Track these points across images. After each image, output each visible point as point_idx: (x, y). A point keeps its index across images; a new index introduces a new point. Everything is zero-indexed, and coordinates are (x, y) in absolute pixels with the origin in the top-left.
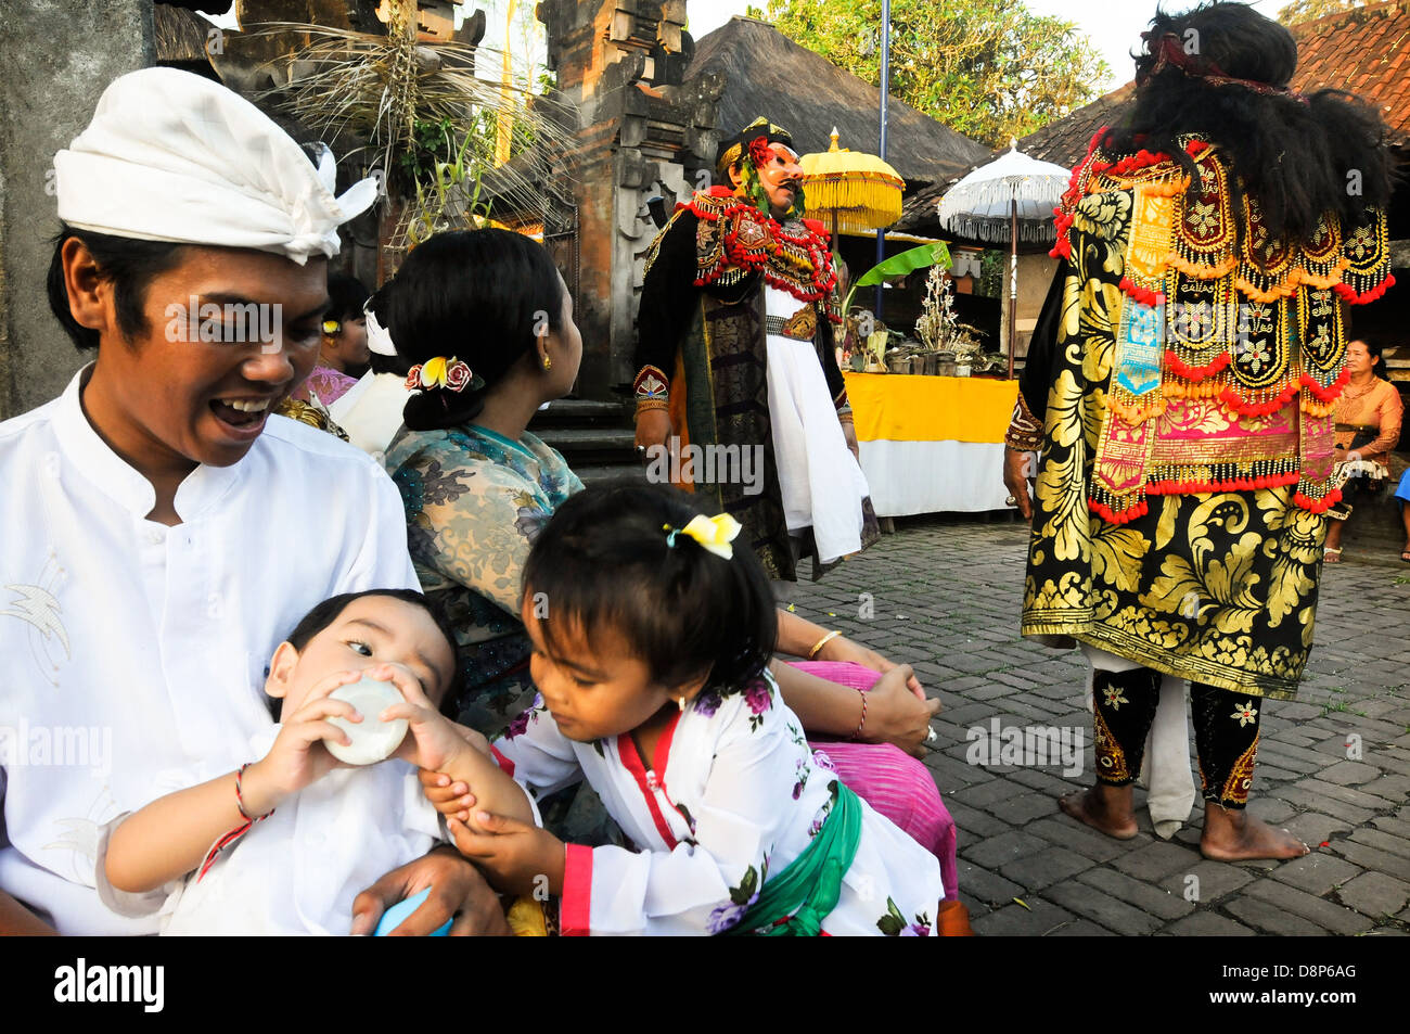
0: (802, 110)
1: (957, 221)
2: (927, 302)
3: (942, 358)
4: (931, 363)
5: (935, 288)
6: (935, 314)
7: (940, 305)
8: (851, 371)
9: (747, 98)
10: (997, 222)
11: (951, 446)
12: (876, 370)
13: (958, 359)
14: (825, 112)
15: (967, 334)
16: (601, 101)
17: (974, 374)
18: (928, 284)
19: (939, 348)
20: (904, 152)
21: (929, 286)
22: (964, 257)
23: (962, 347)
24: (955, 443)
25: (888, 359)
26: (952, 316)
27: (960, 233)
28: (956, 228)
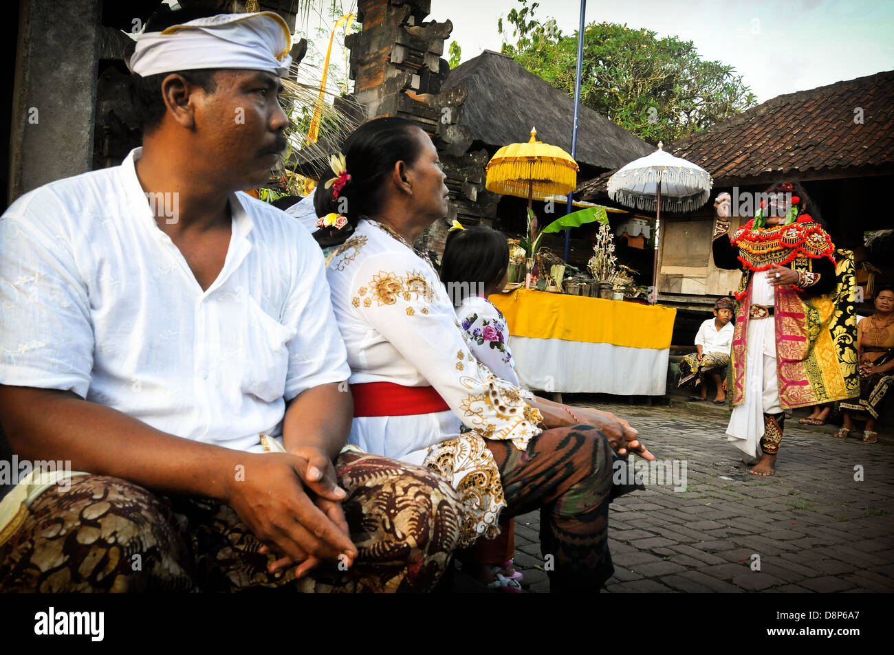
0: (526, 115)
1: (621, 195)
2: (596, 248)
3: (603, 286)
4: (595, 290)
5: (602, 239)
6: (602, 256)
7: (606, 250)
8: (536, 289)
9: (488, 106)
10: (650, 197)
11: (605, 348)
12: (554, 290)
13: (615, 288)
14: (543, 118)
15: (624, 272)
16: (382, 101)
17: (626, 299)
18: (597, 236)
19: (603, 279)
20: (596, 148)
21: (598, 237)
22: (638, 223)
23: (619, 281)
24: (609, 346)
25: (564, 285)
26: (613, 259)
27: (623, 203)
28: (621, 199)
